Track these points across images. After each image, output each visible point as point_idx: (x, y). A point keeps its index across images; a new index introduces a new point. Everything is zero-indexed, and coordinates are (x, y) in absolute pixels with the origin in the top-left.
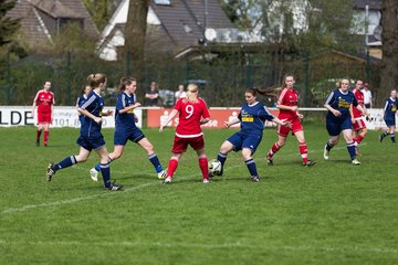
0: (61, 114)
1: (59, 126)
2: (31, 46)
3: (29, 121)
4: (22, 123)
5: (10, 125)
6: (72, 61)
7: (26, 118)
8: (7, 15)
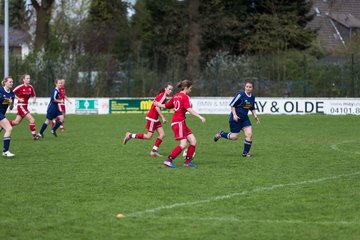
0: (345, 104)
1: (343, 113)
2: (328, 50)
3: (319, 110)
4: (314, 111)
5: (304, 113)
6: (355, 61)
7: (317, 107)
8: (307, 26)
